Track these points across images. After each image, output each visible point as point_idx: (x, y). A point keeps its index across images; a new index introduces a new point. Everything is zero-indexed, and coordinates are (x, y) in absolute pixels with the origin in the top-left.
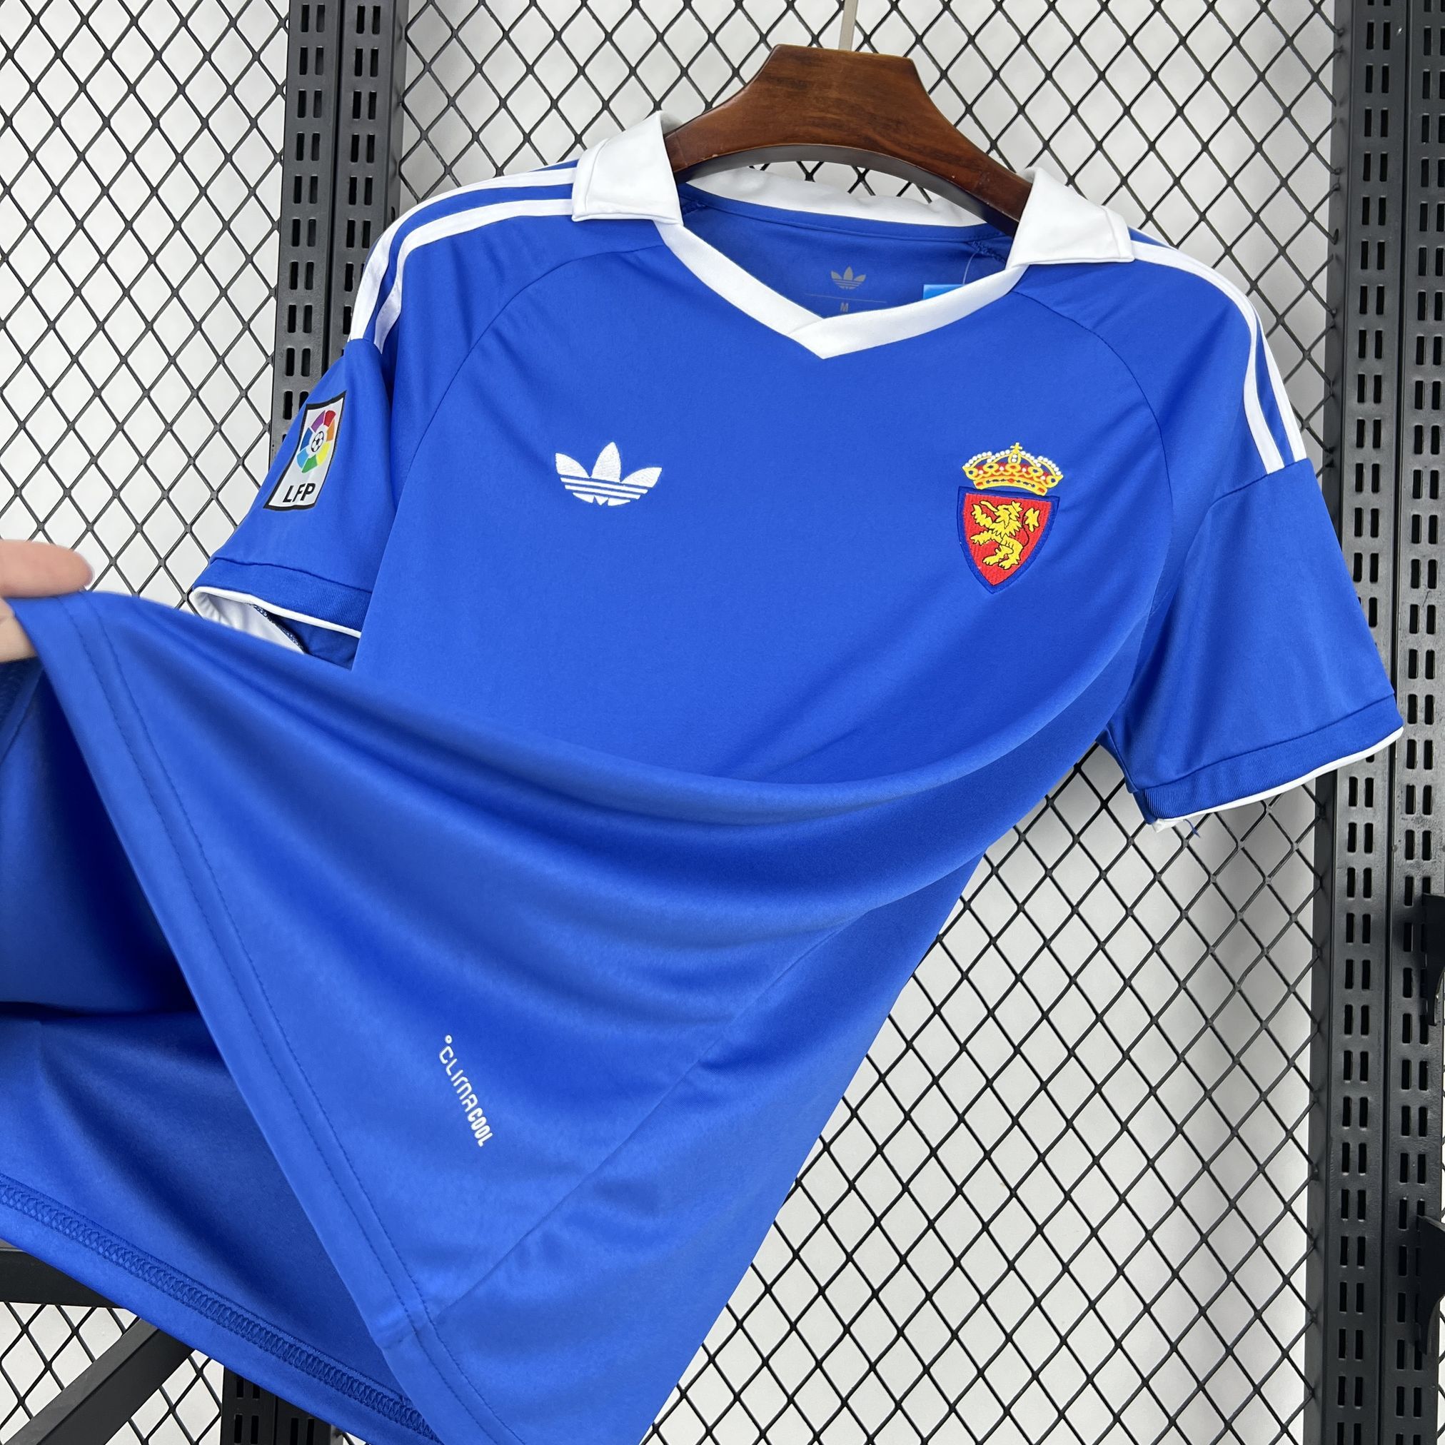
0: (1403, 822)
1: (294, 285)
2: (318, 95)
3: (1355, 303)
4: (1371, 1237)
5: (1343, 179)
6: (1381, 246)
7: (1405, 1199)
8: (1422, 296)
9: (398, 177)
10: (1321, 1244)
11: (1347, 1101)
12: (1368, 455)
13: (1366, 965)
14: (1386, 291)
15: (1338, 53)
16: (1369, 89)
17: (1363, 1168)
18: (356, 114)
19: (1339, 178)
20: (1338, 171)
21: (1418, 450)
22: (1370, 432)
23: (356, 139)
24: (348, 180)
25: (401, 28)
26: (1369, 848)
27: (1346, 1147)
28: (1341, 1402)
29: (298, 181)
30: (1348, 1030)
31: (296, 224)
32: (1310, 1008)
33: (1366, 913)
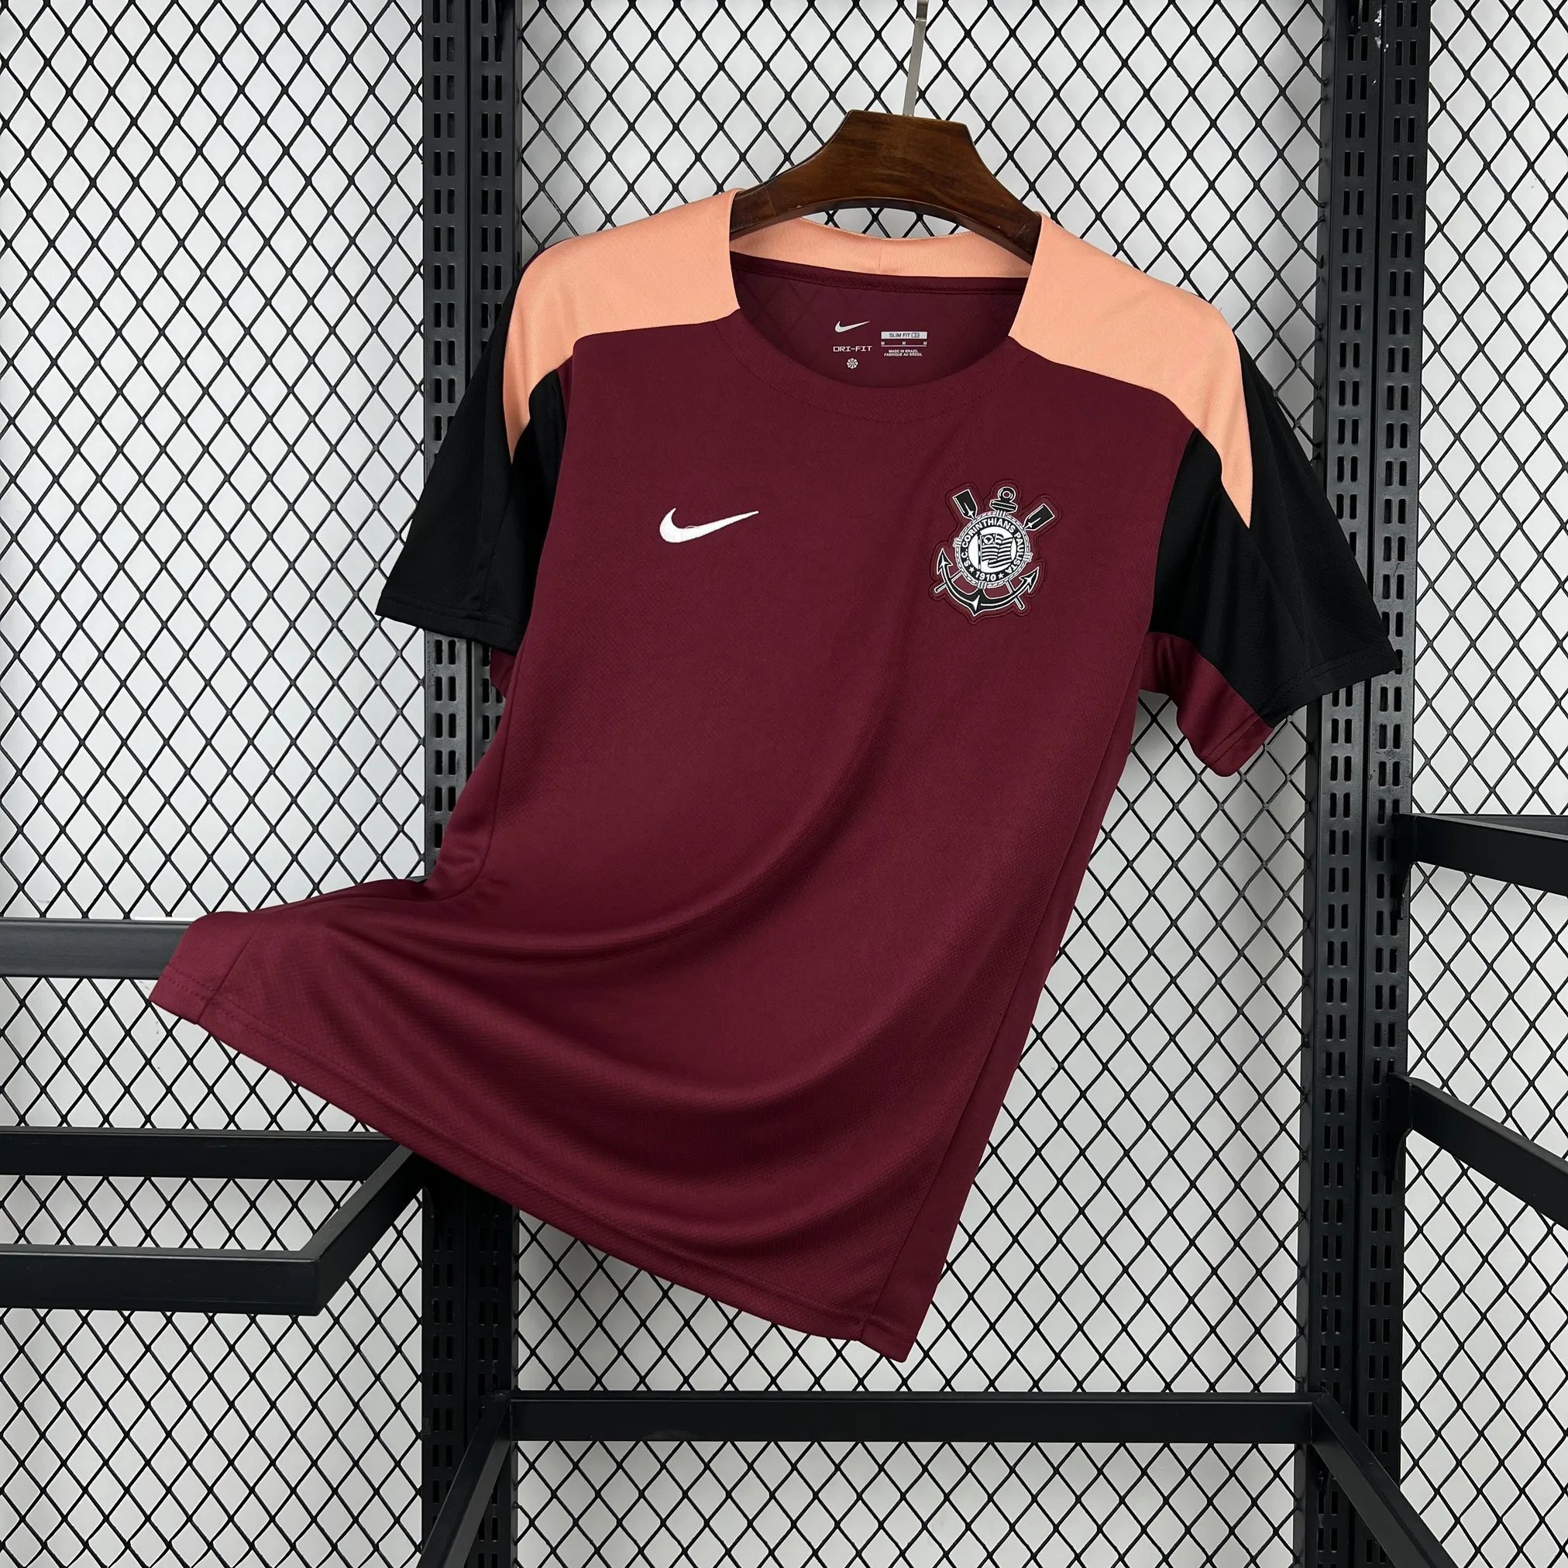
0: (1377, 755)
2: (451, 156)
3: (1337, 320)
4: (1350, 1089)
5: (1327, 211)
7: (1378, 1059)
8: (1393, 314)
9: (521, 225)
10: (1310, 1097)
11: (1330, 982)
12: (1348, 450)
13: (1346, 871)
14: (1363, 310)
15: (1324, 100)
16: (1348, 135)
19: (1324, 211)
20: (1323, 205)
21: (1390, 444)
22: (1348, 430)
25: (519, 94)
26: (1348, 777)
27: (1329, 1018)
28: (1326, 1220)
30: (1331, 925)
31: (437, 269)
32: (1301, 910)
33: (1345, 829)
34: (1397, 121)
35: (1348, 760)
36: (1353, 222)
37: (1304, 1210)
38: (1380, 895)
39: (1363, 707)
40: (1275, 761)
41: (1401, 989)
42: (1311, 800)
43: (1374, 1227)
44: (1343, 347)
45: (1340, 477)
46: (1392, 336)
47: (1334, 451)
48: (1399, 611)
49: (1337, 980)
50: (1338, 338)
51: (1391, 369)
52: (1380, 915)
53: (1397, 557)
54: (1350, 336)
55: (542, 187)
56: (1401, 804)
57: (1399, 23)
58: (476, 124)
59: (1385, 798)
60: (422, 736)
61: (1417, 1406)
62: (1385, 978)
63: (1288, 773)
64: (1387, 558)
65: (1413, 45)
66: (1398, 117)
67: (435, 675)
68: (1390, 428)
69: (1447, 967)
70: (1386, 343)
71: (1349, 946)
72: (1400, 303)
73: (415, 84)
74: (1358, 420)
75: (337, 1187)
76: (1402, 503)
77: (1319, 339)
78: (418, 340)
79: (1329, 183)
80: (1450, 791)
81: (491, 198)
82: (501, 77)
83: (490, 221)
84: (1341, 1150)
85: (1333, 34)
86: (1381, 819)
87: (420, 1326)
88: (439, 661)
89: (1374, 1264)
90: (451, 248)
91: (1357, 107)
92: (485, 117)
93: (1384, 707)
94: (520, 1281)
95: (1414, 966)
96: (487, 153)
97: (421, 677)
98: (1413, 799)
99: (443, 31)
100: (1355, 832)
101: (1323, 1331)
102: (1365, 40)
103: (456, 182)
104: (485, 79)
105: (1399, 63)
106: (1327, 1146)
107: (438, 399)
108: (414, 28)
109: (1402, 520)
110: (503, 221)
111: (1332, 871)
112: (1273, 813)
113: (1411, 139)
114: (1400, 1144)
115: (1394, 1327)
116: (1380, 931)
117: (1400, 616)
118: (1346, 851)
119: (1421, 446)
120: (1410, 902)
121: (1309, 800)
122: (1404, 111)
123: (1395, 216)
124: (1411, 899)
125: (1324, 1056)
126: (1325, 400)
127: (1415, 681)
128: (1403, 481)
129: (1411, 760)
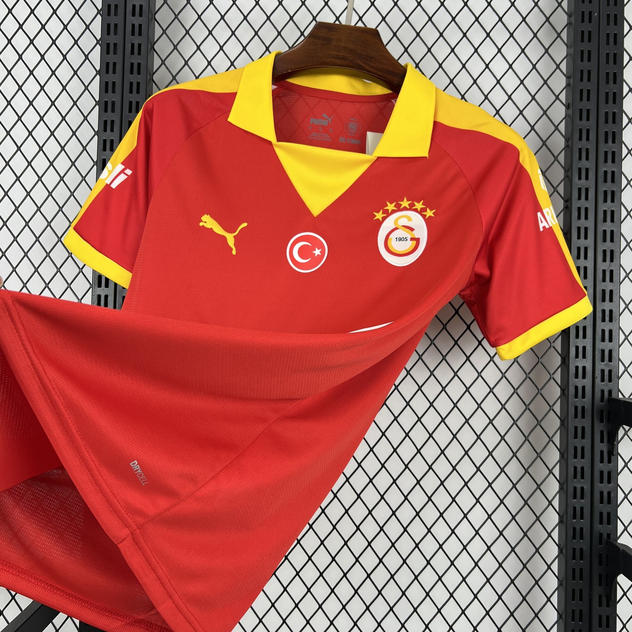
0: (600, 366)
1: (105, 130)
2: (115, 45)
3: (577, 136)
4: (586, 548)
5: (571, 81)
6: (588, 111)
7: (601, 532)
8: (606, 133)
9: (152, 81)
10: (564, 551)
11: (575, 488)
12: (583, 203)
13: (583, 428)
14: (590, 131)
15: (569, 24)
16: (582, 41)
17: (582, 518)
18: (132, 53)
19: (569, 81)
20: (569, 77)
21: (605, 201)
22: (583, 193)
23: (132, 64)
24: (129, 83)
25: (152, 14)
26: (584, 377)
27: (575, 508)
28: (573, 620)
29: (107, 83)
30: (575, 457)
31: (106, 102)
32: (559, 447)
33: (583, 405)
34: (608, 35)
35: (584, 368)
36: (585, 85)
37: (561, 614)
38: (602, 441)
39: (592, 340)
40: (545, 367)
41: (614, 494)
43: (600, 626)
44: (580, 150)
45: (579, 218)
46: (606, 144)
47: (576, 204)
48: (611, 289)
49: (579, 486)
50: (578, 145)
51: (606, 161)
52: (602, 452)
53: (609, 260)
54: (584, 144)
56: (613, 392)
58: (129, 28)
59: (604, 389)
62: (605, 487)
63: (551, 373)
64: (604, 260)
66: (609, 32)
68: (605, 192)
70: (603, 148)
71: (585, 469)
72: (610, 127)
73: (99, 9)
74: (588, 188)
76: (612, 232)
77: (567, 146)
78: (96, 138)
79: (572, 66)
81: (135, 67)
82: (143, 5)
83: (134, 78)
84: (581, 582)
86: (602, 400)
90: (113, 91)
91: (586, 27)
92: (133, 26)
93: (603, 340)
95: (620, 480)
96: (134, 44)
98: (619, 391)
100: (588, 407)
103: (117, 58)
104: (134, 6)
105: (608, 4)
109: (612, 240)
110: (141, 79)
111: (576, 428)
112: (544, 395)
113: (615, 43)
114: (614, 580)
116: (602, 461)
117: (611, 292)
118: (583, 417)
119: (622, 203)
120: (618, 445)
121: (563, 389)
122: (612, 29)
123: (607, 82)
124: (619, 442)
125: (572, 529)
126: (571, 177)
127: (620, 327)
128: (612, 221)
129: (618, 369)
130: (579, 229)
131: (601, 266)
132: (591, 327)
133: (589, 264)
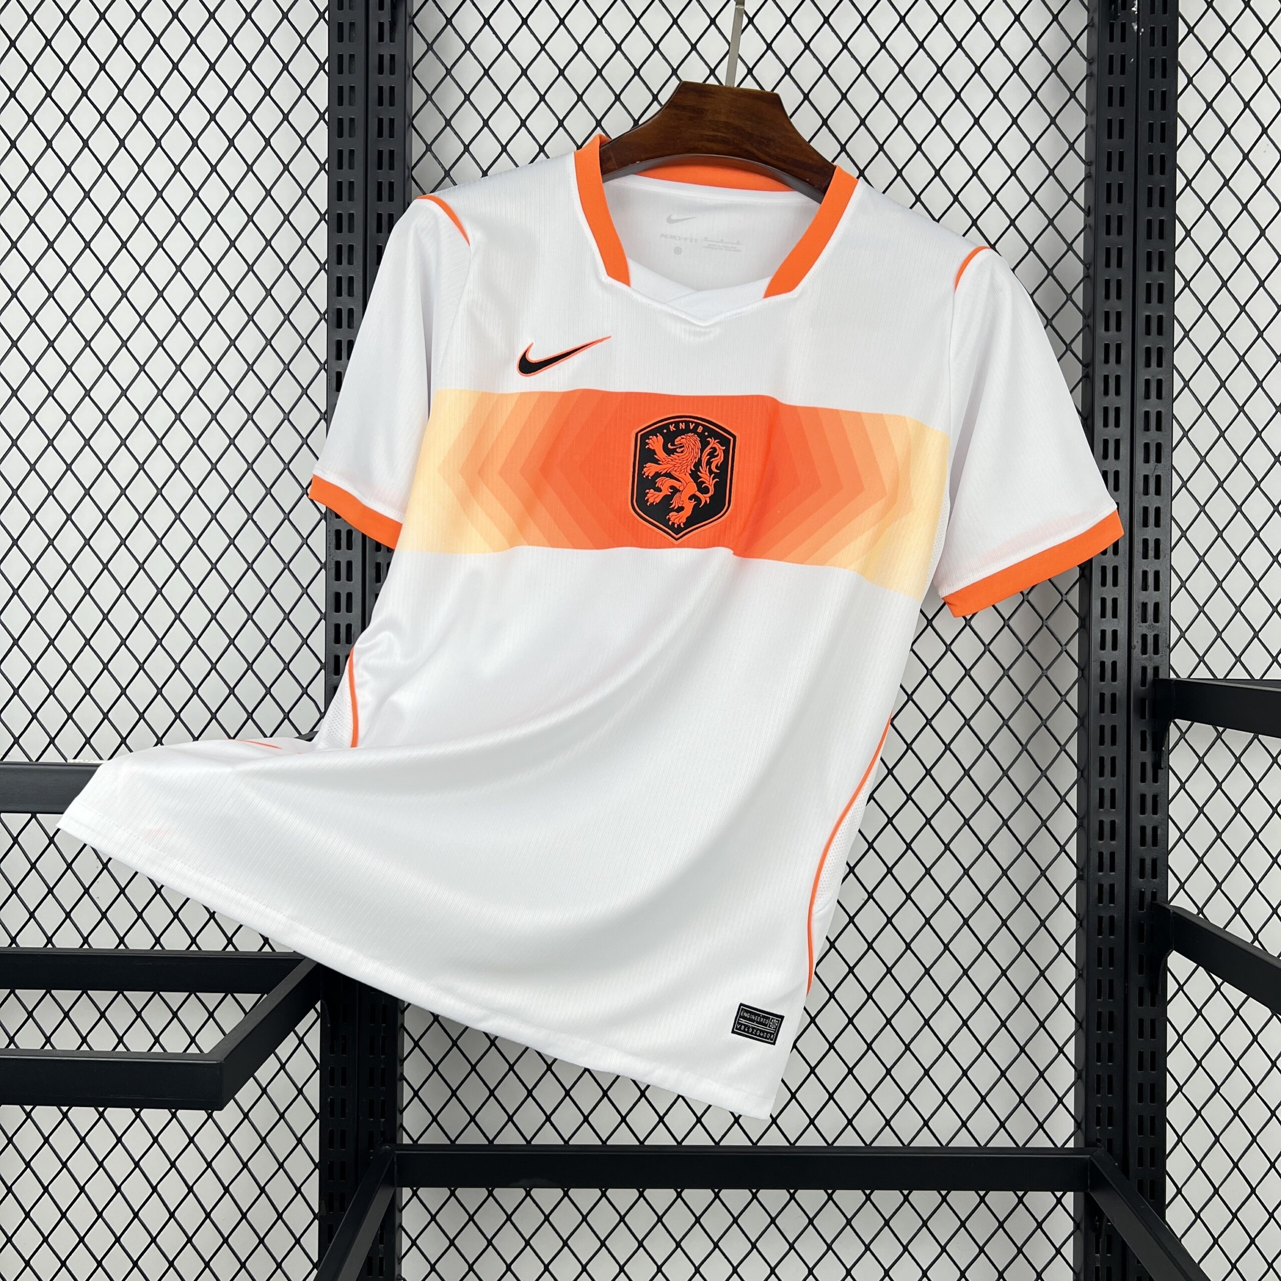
34: (1152, 93)
35: (1115, 633)
36: (1115, 177)
37: (1080, 1021)
38: (1143, 748)
39: (1127, 587)
40: (1052, 634)
41: (1162, 830)
42: (1083, 668)
43: (1141, 1035)
44: (1107, 282)
45: (1106, 392)
46: (1149, 272)
47: (1101, 370)
48: (1157, 506)
49: (1107, 820)
50: (1103, 275)
51: (1149, 300)
52: (1143, 765)
53: (1154, 459)
54: (1113, 273)
55: (429, 148)
56: (1161, 671)
57: (1153, 11)
58: (374, 94)
59: (1147, 665)
60: (323, 611)
61: (1179, 1191)
62: (1148, 820)
63: (1064, 643)
65: (1164, 29)
66: (1152, 89)
67: (336, 559)
68: (1148, 350)
69: (1201, 810)
70: (1144, 278)
71: (1117, 792)
72: (1155, 246)
73: (322, 62)
74: (1120, 344)
75: (249, 1000)
76: (1159, 414)
77: (1086, 277)
78: (323, 275)
79: (1094, 145)
80: (1201, 659)
81: (386, 157)
82: (394, 55)
83: (384, 175)
84: (1112, 968)
85: (1096, 20)
86: (1143, 682)
87: (318, 1121)
88: (338, 547)
89: (1141, 1068)
90: (351, 198)
91: (1117, 81)
92: (381, 89)
93: (1145, 587)
94: (405, 1082)
95: (1173, 810)
96: (382, 119)
97: (323, 560)
98: (1171, 667)
99: (345, 17)
100: (1121, 695)
101: (1097, 1126)
102: (1123, 26)
103: (356, 143)
104: (381, 57)
105: (1152, 44)
106: (1100, 965)
107: (339, 325)
108: (321, 15)
109: (1159, 428)
110: (395, 176)
111: (1102, 728)
112: (1051, 678)
113: (1163, 107)
114: (1163, 962)
115: (1159, 1122)
116: (1143, 780)
117: (1158, 510)
118: (1113, 710)
119: (1174, 367)
120: (1169, 754)
121: (1082, 667)
122: (1158, 85)
123: (1151, 172)
124: (1170, 752)
125: (1097, 887)
126: (1092, 327)
127: (1171, 566)
128: (1159, 396)
129: (1168, 633)
130: (1106, 410)
131: (1142, 469)
132: (1125, 568)
133: (1123, 466)
